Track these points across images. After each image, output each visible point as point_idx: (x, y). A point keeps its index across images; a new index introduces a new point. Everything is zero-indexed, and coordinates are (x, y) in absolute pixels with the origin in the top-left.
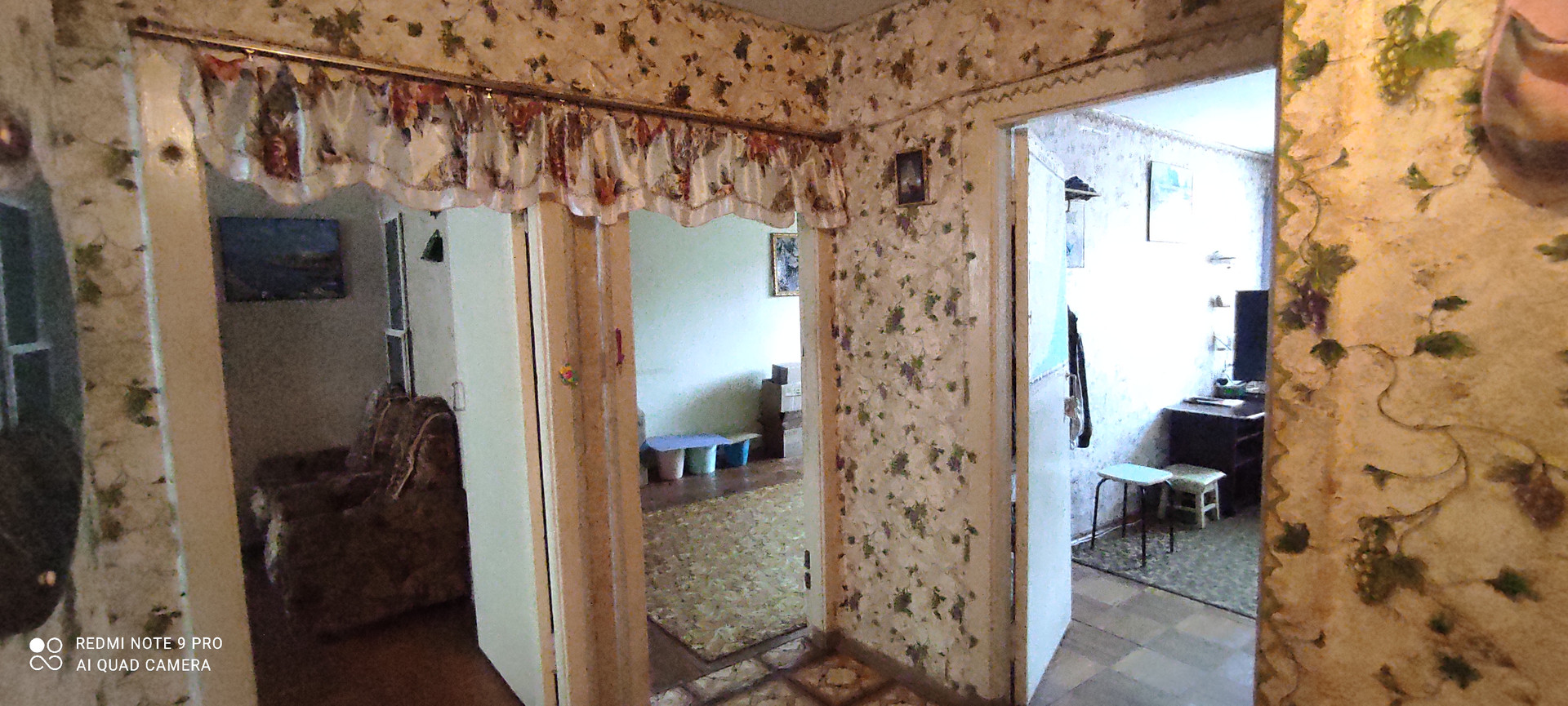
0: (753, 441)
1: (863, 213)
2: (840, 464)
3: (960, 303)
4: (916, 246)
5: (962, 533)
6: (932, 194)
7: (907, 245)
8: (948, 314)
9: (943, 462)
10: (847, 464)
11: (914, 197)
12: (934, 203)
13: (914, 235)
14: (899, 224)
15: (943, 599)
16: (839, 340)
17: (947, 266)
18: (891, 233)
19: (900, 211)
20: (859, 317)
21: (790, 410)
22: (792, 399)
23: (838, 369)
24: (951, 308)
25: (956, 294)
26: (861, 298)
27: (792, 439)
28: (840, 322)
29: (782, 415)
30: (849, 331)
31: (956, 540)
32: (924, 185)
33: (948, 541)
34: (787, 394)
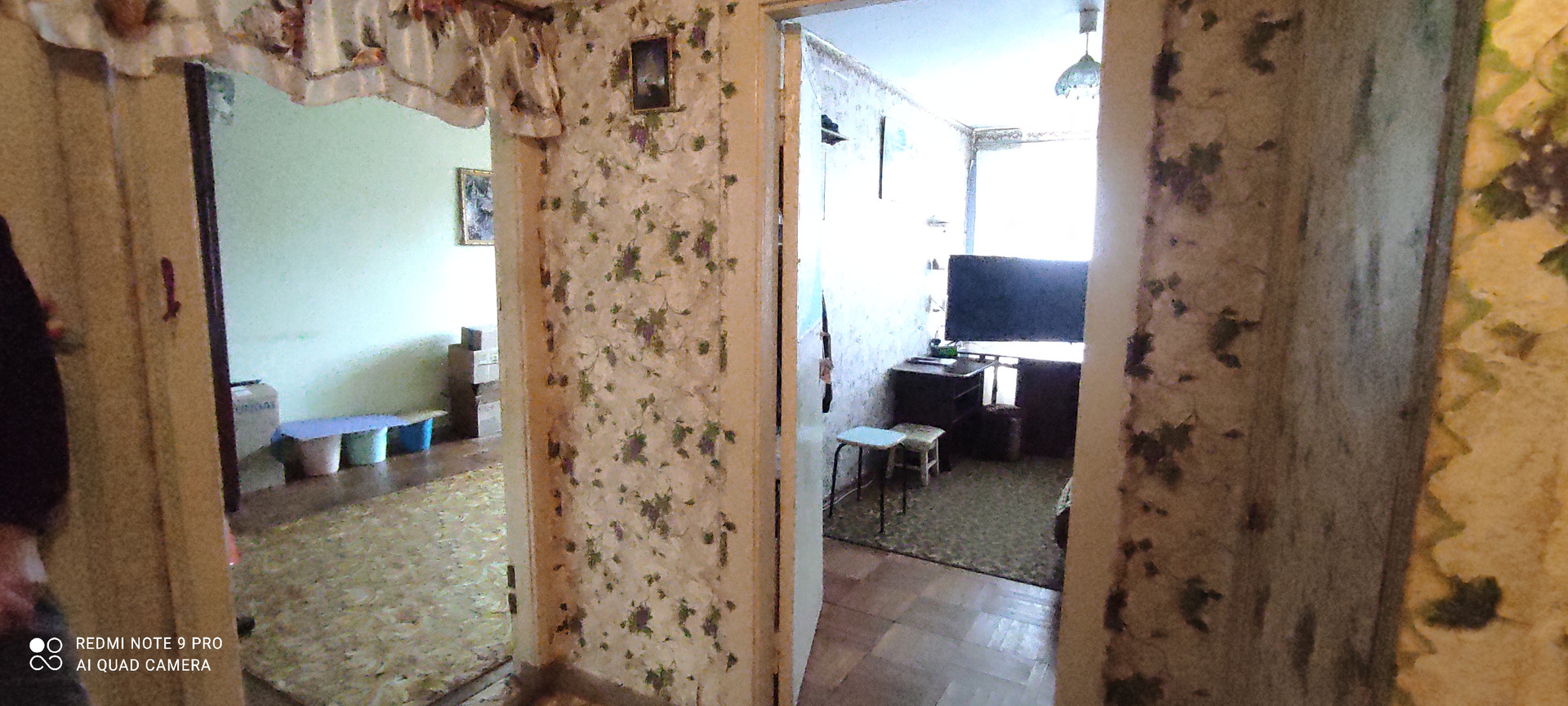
0: (435, 419)
1: (584, 121)
2: (554, 450)
3: (715, 240)
4: (654, 166)
5: (717, 529)
6: (680, 97)
7: (645, 165)
8: (699, 255)
9: (691, 443)
10: (563, 450)
11: (655, 100)
12: (682, 109)
13: (655, 152)
14: (632, 138)
15: (693, 612)
16: (550, 289)
17: (697, 191)
18: (623, 149)
19: (635, 120)
20: (577, 260)
21: (485, 382)
22: (486, 367)
23: (549, 327)
24: (702, 247)
25: (710, 228)
26: (582, 232)
27: (488, 415)
28: (552, 265)
29: (476, 388)
30: (565, 278)
31: (709, 539)
32: (669, 87)
33: (699, 542)
34: (481, 362)
